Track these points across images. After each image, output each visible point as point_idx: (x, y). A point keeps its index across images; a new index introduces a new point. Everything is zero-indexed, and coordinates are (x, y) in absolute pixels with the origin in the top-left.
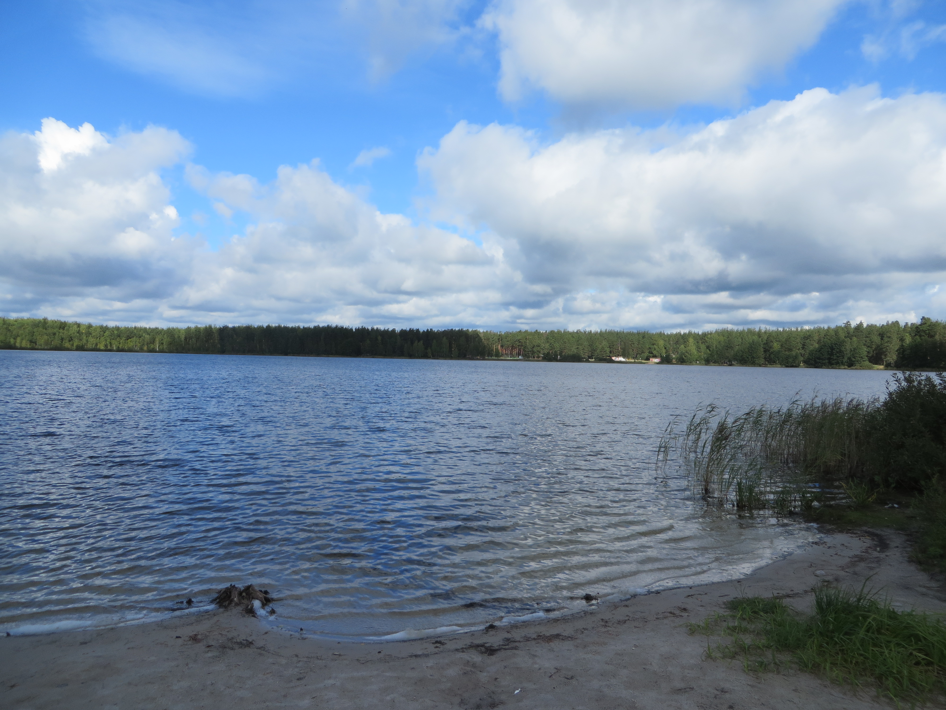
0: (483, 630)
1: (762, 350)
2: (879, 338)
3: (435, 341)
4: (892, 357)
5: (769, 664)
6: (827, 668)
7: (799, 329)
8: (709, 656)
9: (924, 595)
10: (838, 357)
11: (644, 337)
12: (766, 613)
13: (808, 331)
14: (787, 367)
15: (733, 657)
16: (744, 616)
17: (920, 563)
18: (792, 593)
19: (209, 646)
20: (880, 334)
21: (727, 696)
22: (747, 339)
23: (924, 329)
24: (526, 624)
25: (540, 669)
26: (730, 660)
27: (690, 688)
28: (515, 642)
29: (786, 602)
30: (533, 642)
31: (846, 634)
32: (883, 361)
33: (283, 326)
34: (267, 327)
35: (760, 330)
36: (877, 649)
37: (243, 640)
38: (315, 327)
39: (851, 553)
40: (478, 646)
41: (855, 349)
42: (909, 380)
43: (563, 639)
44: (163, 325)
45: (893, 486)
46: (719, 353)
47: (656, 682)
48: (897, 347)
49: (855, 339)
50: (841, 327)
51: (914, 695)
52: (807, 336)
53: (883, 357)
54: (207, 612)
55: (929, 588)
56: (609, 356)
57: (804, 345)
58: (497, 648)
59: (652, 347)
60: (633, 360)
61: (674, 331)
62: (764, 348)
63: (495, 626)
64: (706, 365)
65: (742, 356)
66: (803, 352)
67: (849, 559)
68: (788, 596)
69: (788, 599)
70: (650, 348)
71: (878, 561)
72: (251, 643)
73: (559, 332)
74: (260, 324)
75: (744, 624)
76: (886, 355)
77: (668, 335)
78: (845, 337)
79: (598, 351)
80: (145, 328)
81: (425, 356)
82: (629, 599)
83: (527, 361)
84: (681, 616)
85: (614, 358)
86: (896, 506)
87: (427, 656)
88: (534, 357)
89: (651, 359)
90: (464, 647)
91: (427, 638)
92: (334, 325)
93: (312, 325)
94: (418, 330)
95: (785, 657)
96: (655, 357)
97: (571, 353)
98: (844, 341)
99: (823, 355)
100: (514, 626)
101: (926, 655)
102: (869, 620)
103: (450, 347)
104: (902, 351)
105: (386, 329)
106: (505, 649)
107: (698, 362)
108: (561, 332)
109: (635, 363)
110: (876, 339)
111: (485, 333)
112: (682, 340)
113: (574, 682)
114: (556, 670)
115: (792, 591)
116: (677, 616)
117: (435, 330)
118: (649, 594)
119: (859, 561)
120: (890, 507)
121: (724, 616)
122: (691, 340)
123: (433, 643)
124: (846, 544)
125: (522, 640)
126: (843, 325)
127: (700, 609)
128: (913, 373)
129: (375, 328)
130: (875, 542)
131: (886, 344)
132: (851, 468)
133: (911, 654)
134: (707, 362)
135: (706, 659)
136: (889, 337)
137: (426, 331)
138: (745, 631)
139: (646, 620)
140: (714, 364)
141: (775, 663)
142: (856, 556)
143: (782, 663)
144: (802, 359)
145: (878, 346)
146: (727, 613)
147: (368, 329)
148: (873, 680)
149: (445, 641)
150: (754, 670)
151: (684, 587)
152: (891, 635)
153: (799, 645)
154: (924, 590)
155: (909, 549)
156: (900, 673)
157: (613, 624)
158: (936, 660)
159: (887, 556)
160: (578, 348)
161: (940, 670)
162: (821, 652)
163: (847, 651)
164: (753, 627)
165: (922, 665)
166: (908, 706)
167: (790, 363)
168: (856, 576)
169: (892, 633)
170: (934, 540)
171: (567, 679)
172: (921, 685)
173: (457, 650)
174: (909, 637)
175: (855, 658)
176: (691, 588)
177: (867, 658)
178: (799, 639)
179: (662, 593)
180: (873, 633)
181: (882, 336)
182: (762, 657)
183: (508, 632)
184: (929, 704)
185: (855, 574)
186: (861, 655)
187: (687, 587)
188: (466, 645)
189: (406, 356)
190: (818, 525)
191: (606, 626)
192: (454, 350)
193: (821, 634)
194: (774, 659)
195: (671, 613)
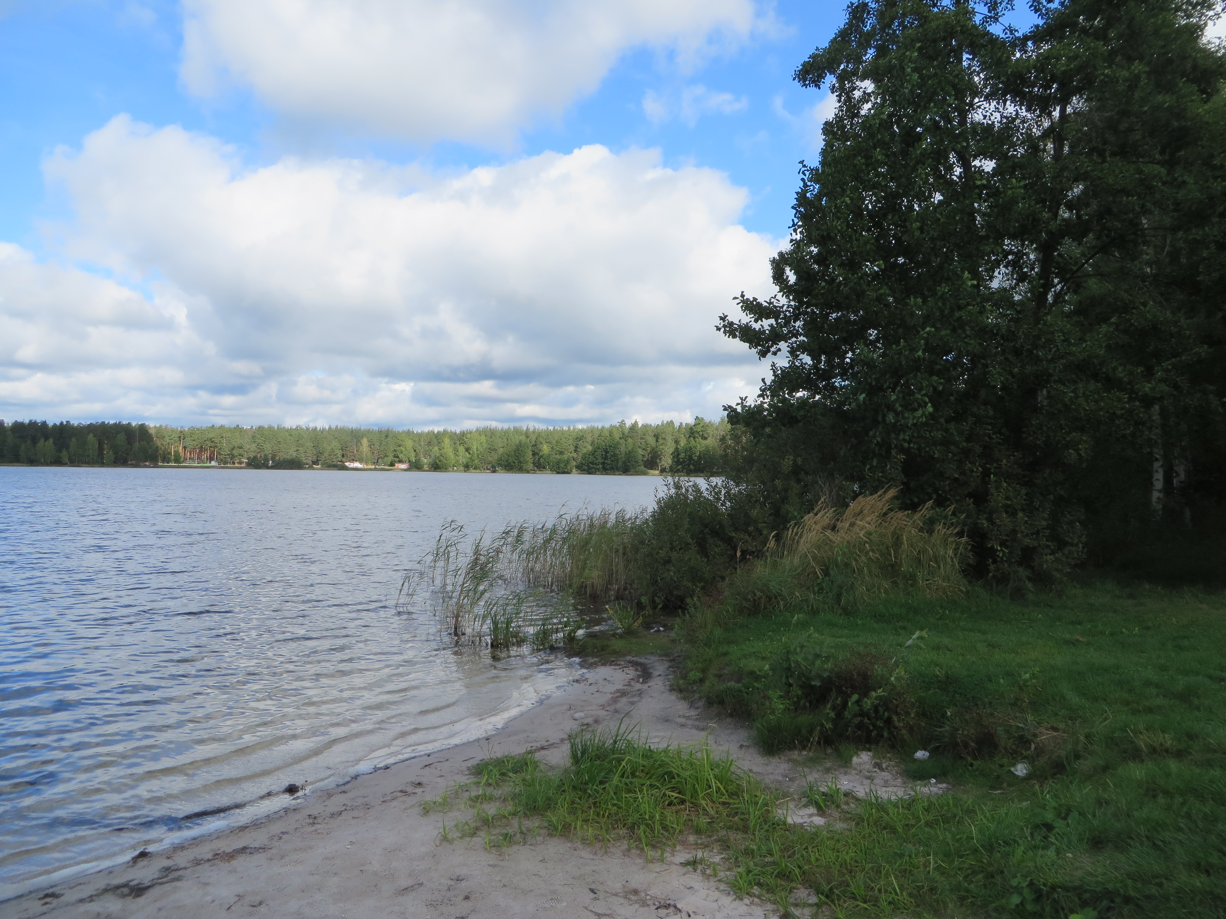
0: (128, 862)
1: (531, 453)
2: (654, 439)
3: (74, 439)
4: (667, 461)
5: (514, 835)
6: (578, 827)
7: (572, 428)
8: (445, 839)
9: (683, 725)
10: (612, 461)
11: (387, 436)
12: (516, 773)
13: (581, 431)
14: (558, 473)
15: (473, 835)
16: (490, 781)
17: (681, 691)
18: (547, 743)
20: (655, 436)
21: (463, 884)
22: (513, 440)
23: (699, 430)
24: (196, 841)
25: (213, 901)
26: (469, 839)
27: (419, 884)
28: (177, 870)
29: (538, 756)
30: (207, 866)
31: (601, 783)
32: (658, 466)
35: (528, 429)
36: (631, 795)
39: (613, 688)
40: (118, 887)
41: (629, 452)
42: (677, 487)
43: (251, 853)
45: (660, 606)
46: (480, 456)
47: (376, 886)
48: (672, 450)
49: (630, 440)
50: (615, 426)
51: (664, 840)
52: (580, 437)
53: (658, 461)
55: (688, 718)
56: (341, 462)
57: (576, 447)
58: (149, 884)
59: (398, 449)
60: (373, 467)
61: (426, 429)
62: (533, 451)
63: (149, 853)
64: (465, 471)
65: (507, 460)
66: (575, 455)
67: (610, 696)
68: (543, 748)
69: (543, 752)
70: (395, 451)
71: (640, 693)
73: (270, 428)
75: (489, 791)
76: (660, 459)
77: (418, 435)
78: (620, 438)
79: (326, 454)
81: (58, 462)
82: (348, 782)
83: (223, 468)
84: (414, 793)
85: (347, 464)
86: (661, 629)
88: (234, 463)
89: (396, 465)
90: (94, 893)
91: (31, 892)
94: (44, 423)
95: (534, 823)
96: (400, 461)
97: (288, 457)
98: (618, 443)
99: (597, 459)
100: (179, 848)
101: (679, 793)
102: (624, 763)
103: (101, 448)
104: (676, 454)
106: (162, 884)
107: (455, 468)
108: (274, 428)
109: (375, 469)
110: (651, 441)
111: (159, 429)
112: (435, 441)
113: (263, 909)
114: (237, 898)
115: (548, 741)
116: (409, 795)
117: (75, 423)
118: (376, 771)
119: (621, 697)
120: (655, 631)
121: (466, 785)
122: (447, 441)
123: (40, 899)
124: (608, 679)
125: (189, 865)
126: (618, 425)
127: (439, 780)
128: (682, 478)
130: (638, 673)
131: (661, 447)
132: (619, 589)
133: (664, 794)
134: (467, 467)
135: (440, 843)
136: (664, 439)
137: (58, 424)
138: (491, 799)
139: (368, 806)
140: (475, 471)
141: (522, 832)
142: (618, 691)
143: (529, 831)
144: (574, 463)
145: (653, 449)
146: (473, 779)
148: (625, 831)
149: (61, 892)
150: (497, 846)
151: (421, 756)
152: (645, 777)
153: (550, 805)
154: (683, 720)
155: (671, 677)
156: (652, 817)
157: (325, 819)
158: (687, 797)
159: (649, 687)
160: (297, 450)
161: (692, 807)
162: (572, 811)
163: (600, 803)
164: (500, 792)
165: (674, 805)
166: (657, 854)
167: (561, 468)
168: (617, 714)
169: (647, 774)
170: (694, 664)
171: (253, 906)
172: (672, 827)
173: (82, 901)
174: (663, 776)
175: (609, 809)
176: (429, 756)
177: (620, 808)
178: (549, 799)
179: (392, 767)
180: (628, 777)
181: (657, 437)
182: (508, 828)
183: (168, 858)
184: (678, 848)
185: (616, 711)
186: (614, 805)
187: (425, 755)
188: (97, 890)
189: (23, 462)
190: (581, 660)
191: (314, 823)
192: (108, 453)
193: (574, 788)
194: (520, 828)
195: (401, 791)
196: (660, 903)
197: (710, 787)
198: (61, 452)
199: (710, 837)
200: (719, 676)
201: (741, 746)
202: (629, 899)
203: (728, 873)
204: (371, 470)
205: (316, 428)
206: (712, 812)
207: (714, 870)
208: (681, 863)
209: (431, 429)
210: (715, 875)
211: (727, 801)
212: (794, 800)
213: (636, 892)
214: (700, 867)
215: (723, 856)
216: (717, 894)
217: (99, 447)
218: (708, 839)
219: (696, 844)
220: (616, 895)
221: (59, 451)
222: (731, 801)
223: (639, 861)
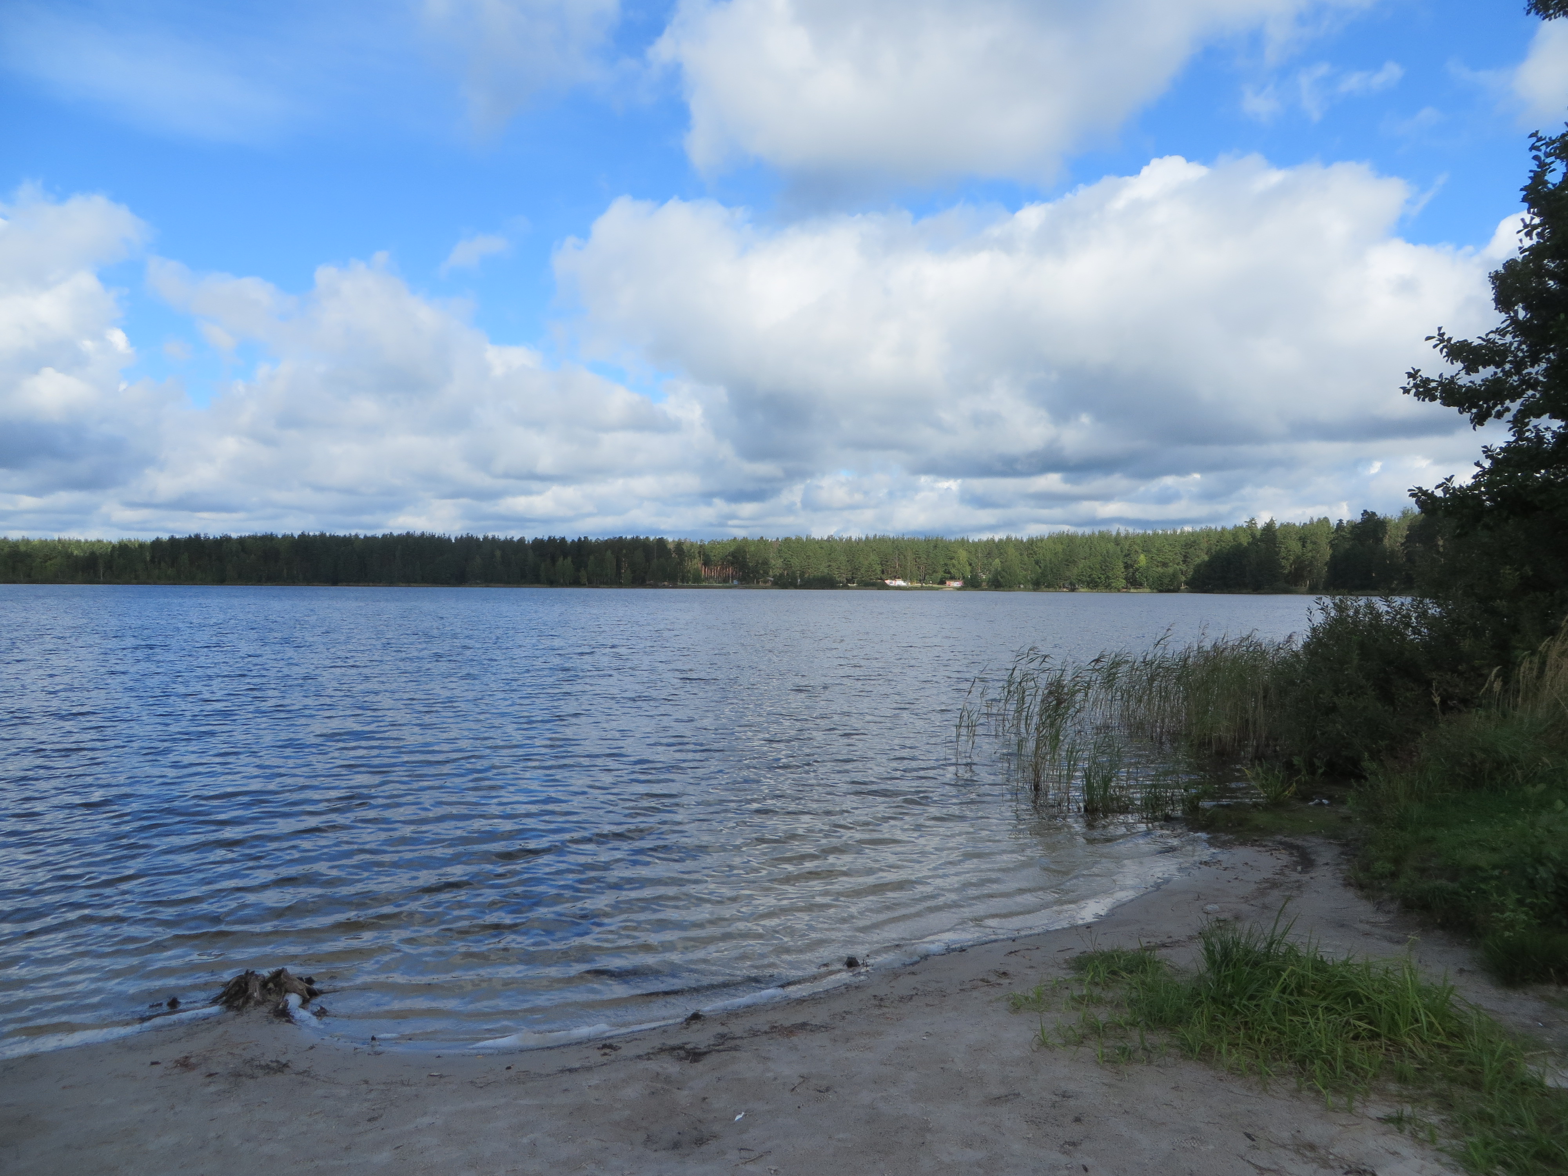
0: (682, 1023)
1: (1122, 565)
2: (1300, 544)
3: (592, 557)
4: (1319, 574)
5: (1135, 1051)
6: (1223, 1051)
7: (1179, 531)
8: (1043, 1044)
9: (1367, 934)
10: (1237, 573)
11: (935, 547)
12: (1131, 972)
13: (1192, 534)
14: (1161, 591)
15: (1080, 1043)
16: (1097, 979)
17: (1361, 887)
18: (1169, 940)
19: (210, 1075)
20: (1300, 539)
21: (1072, 1102)
22: (1098, 548)
23: (1367, 529)
25: (775, 1079)
26: (1075, 1048)
27: (1014, 1094)
28: (733, 1038)
29: (1160, 954)
30: (764, 1038)
31: (1251, 997)
32: (1306, 581)
33: (328, 534)
34: (299, 536)
35: (1118, 534)
36: (1298, 1018)
37: (272, 1061)
38: (384, 536)
39: (1259, 876)
40: (673, 1049)
41: (1263, 562)
42: (1340, 608)
43: (811, 1031)
44: (112, 536)
45: (1320, 771)
46: (1055, 571)
47: (961, 1089)
48: (1327, 559)
49: (1263, 546)
50: (1241, 527)
51: (1351, 1085)
52: (1190, 543)
53: (1306, 574)
54: (205, 1018)
55: (1374, 924)
56: (881, 579)
57: (1185, 557)
58: (705, 1050)
59: (949, 562)
60: (919, 585)
61: (985, 537)
62: (1125, 563)
63: (701, 1015)
64: (1035, 590)
65: (1091, 575)
66: (1184, 568)
67: (1256, 886)
68: (1164, 946)
69: (1164, 951)
70: (946, 565)
71: (1299, 886)
72: (286, 1065)
73: (798, 540)
74: (288, 533)
75: (1097, 991)
76: (1309, 572)
77: (975, 544)
78: (1249, 544)
79: (863, 570)
80: (79, 542)
81: (576, 583)
82: (917, 963)
83: (746, 588)
84: (999, 984)
85: (888, 582)
86: (1325, 801)
87: (589, 1069)
88: (760, 582)
89: (948, 583)
90: (651, 1051)
91: (589, 1040)
92: (418, 533)
93: (379, 533)
94: (563, 540)
95: (1160, 1038)
96: (953, 578)
97: (818, 574)
98: (1247, 551)
99: (1216, 572)
100: (734, 1014)
101: (1370, 1023)
102: (1285, 975)
103: (619, 567)
104: (1332, 563)
105: (508, 538)
106: (719, 1051)
107: (1022, 586)
108: (802, 540)
109: (922, 588)
110: (1296, 546)
111: (677, 544)
112: (996, 551)
113: (831, 1096)
114: (802, 1080)
115: (1170, 937)
116: (993, 986)
117: (592, 538)
118: (949, 953)
119: (1271, 888)
120: (1316, 804)
121: (1066, 981)
122: (1011, 552)
123: (598, 1048)
124: (1250, 863)
125: (745, 1035)
126: (1245, 525)
127: (1029, 971)
128: (1346, 597)
129: (490, 535)
130: (1294, 859)
131: (1310, 554)
132: (1258, 747)
133: (1348, 1023)
134: (1037, 585)
135: (1038, 1049)
136: (1315, 543)
137: (576, 540)
138: (1099, 1001)
139: (944, 994)
140: (1047, 589)
141: (1145, 1049)
142: (1266, 880)
143: (1155, 1048)
144: (1183, 578)
145: (1298, 557)
146: (1071, 975)
147: (478, 539)
148: (1292, 1066)
149: (619, 1045)
150: (1112, 1061)
151: (1003, 940)
152: (1318, 996)
153: (1180, 1018)
154: (1367, 927)
155: (1344, 867)
156: (1331, 1052)
157: (892, 1002)
158: (1384, 1030)
159: (1311, 878)
160: (829, 566)
161: (1390, 1045)
162: (1214, 1028)
163: (1253, 1024)
164: (1111, 995)
165: (1363, 1039)
166: (1343, 1101)
167: (1166, 586)
168: (1266, 911)
169: (1320, 992)
170: (1382, 851)
171: (820, 1091)
172: (1362, 1069)
173: (639, 1057)
174: (1345, 998)
175: (1265, 1033)
176: (1014, 941)
177: (1282, 1033)
178: (1180, 1010)
179: (969, 950)
180: (1291, 994)
181: (1303, 540)
182: (1125, 1041)
183: (723, 1024)
184: (1373, 1097)
185: (1265, 907)
186: (1274, 1029)
187: (1008, 939)
188: (653, 1048)
189: (544, 583)
190: (1209, 836)
191: (881, 1006)
192: (626, 572)
193: (1214, 1000)
194: (1142, 1042)
195: (983, 980)
196: (1350, 1166)
197: (1417, 1021)
198: (579, 571)
199: (1421, 1088)
200: (1423, 871)
201: (1461, 971)
202: (1304, 1156)
203: (1454, 1142)
204: (916, 588)
205: (850, 538)
206: (1423, 1055)
207: (1431, 1133)
208: (1378, 1118)
209: (990, 536)
210: (1433, 1141)
211: (1445, 1043)
212: (1553, 1054)
213: (1312, 1147)
214: (1408, 1127)
215: (1444, 1117)
216: (1437, 1167)
217: (617, 565)
218: (1419, 1091)
219: (1400, 1095)
220: (1284, 1146)
222: (1450, 1044)
223: (1314, 1107)
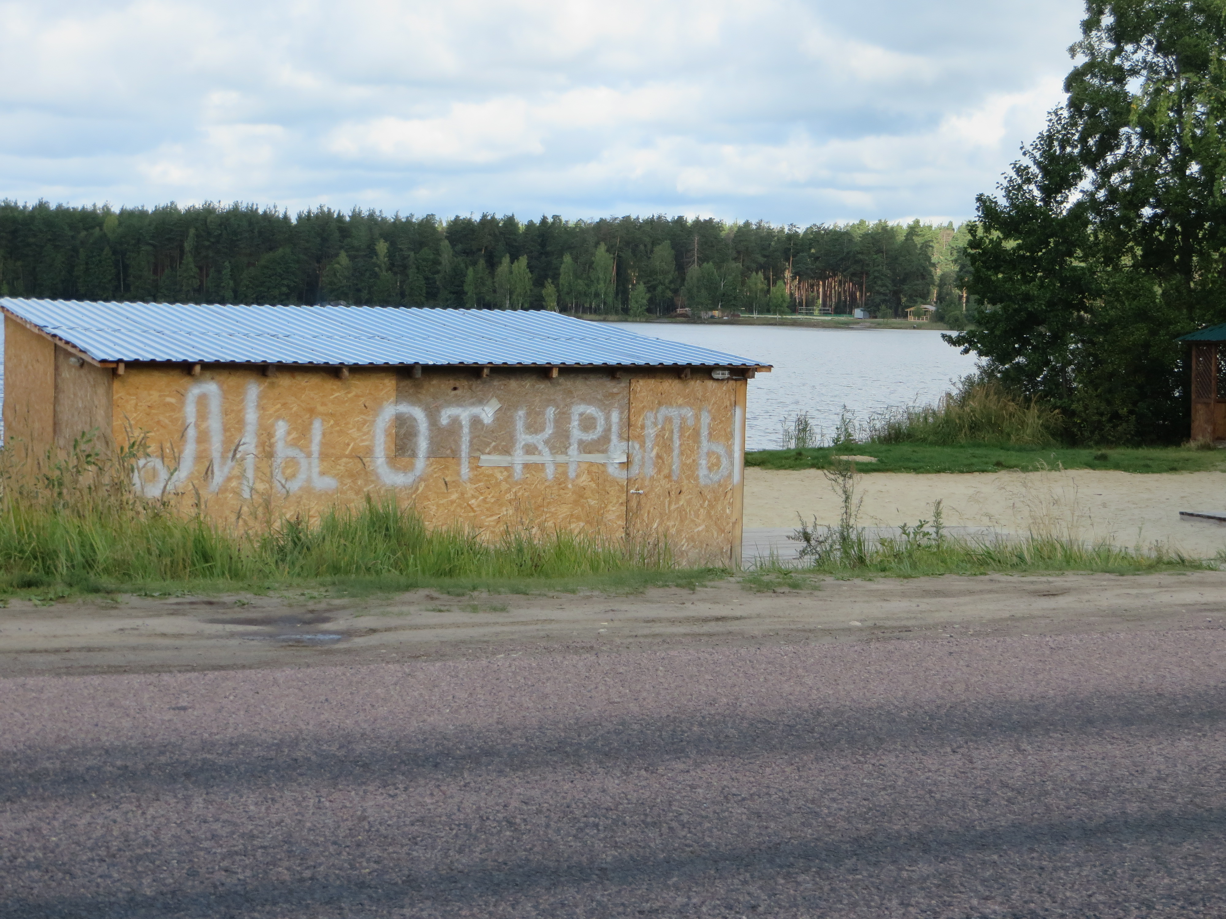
103: (622, 278)
192: (636, 288)
198: (543, 286)
217: (618, 274)
221: (539, 283)
